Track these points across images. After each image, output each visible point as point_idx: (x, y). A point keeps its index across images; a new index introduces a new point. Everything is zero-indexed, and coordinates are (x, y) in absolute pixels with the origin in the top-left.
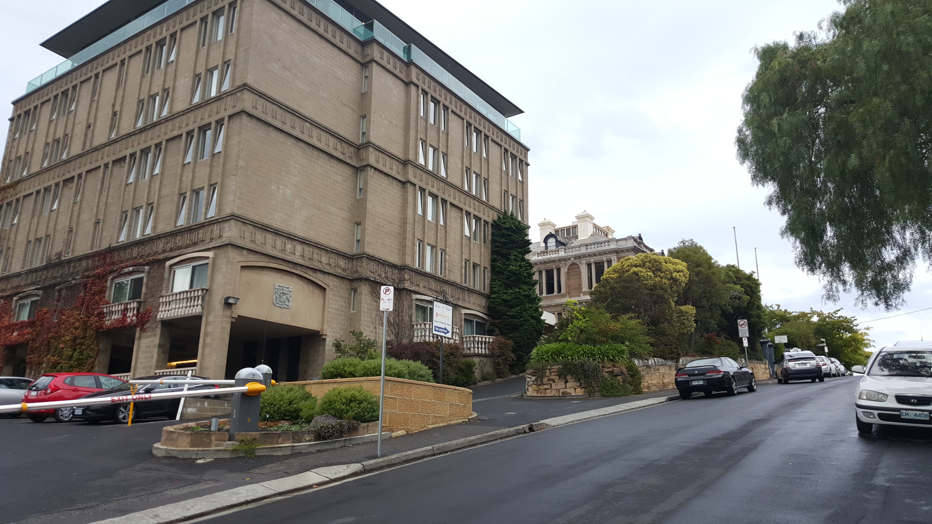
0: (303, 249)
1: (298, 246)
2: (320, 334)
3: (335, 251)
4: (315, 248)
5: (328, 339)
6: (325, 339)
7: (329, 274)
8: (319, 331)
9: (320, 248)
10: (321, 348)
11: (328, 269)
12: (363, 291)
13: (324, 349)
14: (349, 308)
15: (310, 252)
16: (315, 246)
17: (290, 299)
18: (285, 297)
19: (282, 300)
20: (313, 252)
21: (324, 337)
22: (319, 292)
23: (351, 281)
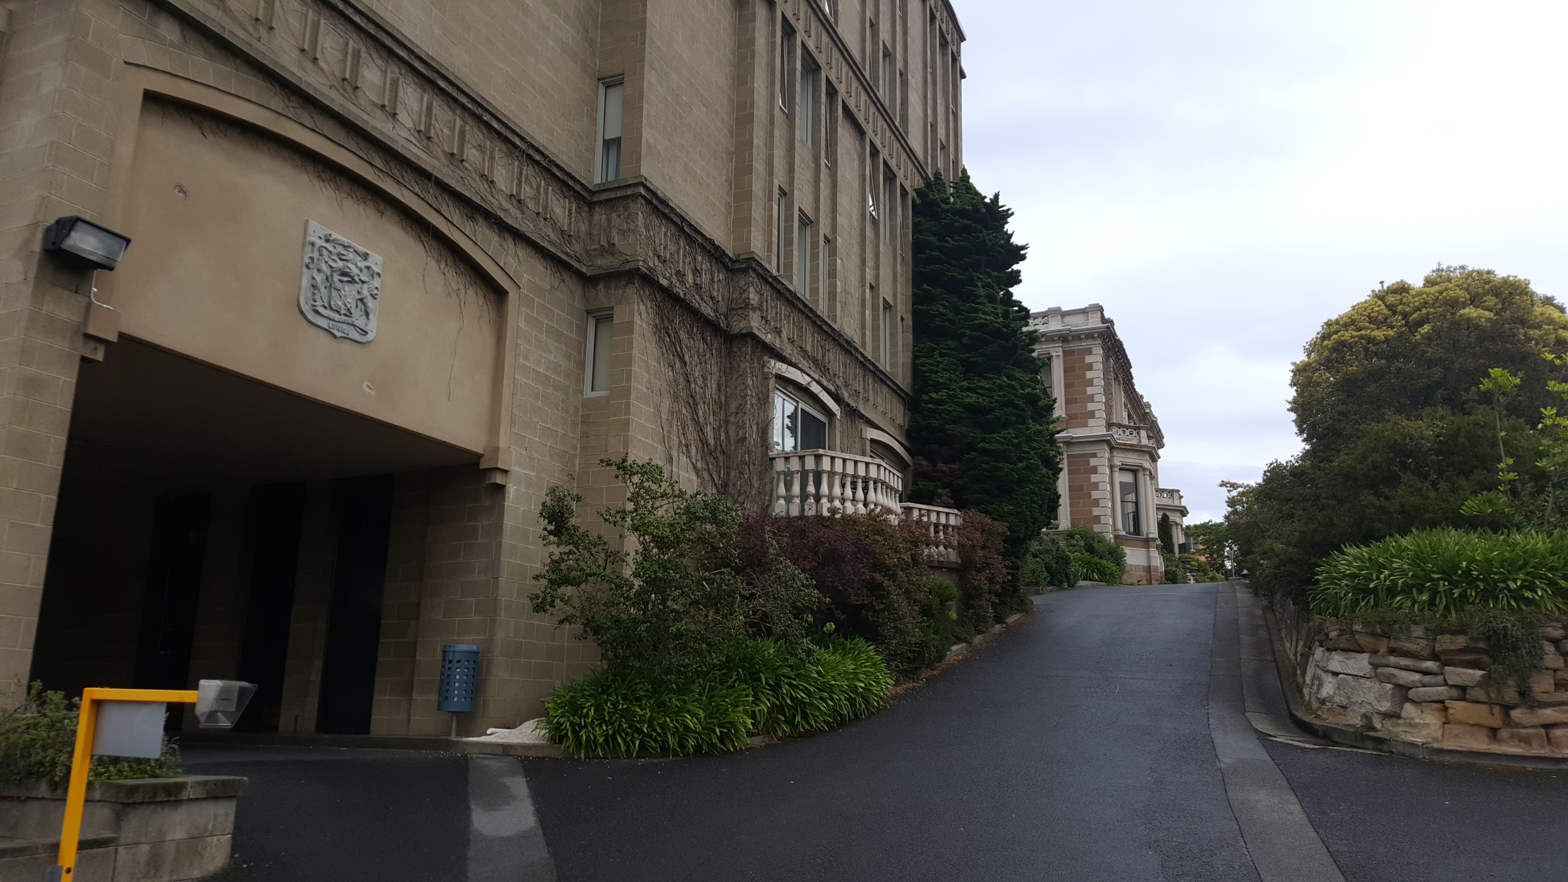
0: (430, 108)
1: (410, 90)
2: (483, 465)
3: (537, 157)
4: (470, 121)
5: (512, 490)
6: (500, 489)
7: (517, 236)
8: (479, 456)
9: (489, 126)
10: (484, 522)
11: (513, 217)
12: (637, 319)
13: (498, 529)
14: (580, 381)
15: (452, 129)
16: (473, 115)
17: (370, 303)
18: (350, 293)
19: (338, 302)
20: (462, 134)
21: (499, 479)
22: (481, 301)
23: (588, 281)
